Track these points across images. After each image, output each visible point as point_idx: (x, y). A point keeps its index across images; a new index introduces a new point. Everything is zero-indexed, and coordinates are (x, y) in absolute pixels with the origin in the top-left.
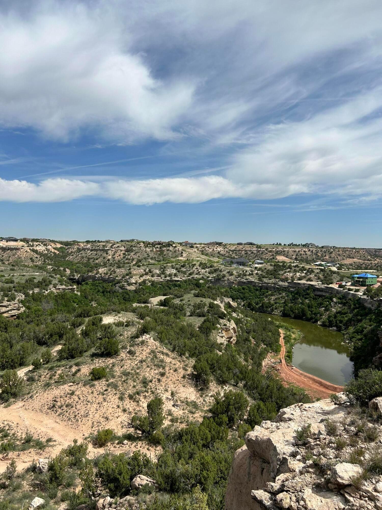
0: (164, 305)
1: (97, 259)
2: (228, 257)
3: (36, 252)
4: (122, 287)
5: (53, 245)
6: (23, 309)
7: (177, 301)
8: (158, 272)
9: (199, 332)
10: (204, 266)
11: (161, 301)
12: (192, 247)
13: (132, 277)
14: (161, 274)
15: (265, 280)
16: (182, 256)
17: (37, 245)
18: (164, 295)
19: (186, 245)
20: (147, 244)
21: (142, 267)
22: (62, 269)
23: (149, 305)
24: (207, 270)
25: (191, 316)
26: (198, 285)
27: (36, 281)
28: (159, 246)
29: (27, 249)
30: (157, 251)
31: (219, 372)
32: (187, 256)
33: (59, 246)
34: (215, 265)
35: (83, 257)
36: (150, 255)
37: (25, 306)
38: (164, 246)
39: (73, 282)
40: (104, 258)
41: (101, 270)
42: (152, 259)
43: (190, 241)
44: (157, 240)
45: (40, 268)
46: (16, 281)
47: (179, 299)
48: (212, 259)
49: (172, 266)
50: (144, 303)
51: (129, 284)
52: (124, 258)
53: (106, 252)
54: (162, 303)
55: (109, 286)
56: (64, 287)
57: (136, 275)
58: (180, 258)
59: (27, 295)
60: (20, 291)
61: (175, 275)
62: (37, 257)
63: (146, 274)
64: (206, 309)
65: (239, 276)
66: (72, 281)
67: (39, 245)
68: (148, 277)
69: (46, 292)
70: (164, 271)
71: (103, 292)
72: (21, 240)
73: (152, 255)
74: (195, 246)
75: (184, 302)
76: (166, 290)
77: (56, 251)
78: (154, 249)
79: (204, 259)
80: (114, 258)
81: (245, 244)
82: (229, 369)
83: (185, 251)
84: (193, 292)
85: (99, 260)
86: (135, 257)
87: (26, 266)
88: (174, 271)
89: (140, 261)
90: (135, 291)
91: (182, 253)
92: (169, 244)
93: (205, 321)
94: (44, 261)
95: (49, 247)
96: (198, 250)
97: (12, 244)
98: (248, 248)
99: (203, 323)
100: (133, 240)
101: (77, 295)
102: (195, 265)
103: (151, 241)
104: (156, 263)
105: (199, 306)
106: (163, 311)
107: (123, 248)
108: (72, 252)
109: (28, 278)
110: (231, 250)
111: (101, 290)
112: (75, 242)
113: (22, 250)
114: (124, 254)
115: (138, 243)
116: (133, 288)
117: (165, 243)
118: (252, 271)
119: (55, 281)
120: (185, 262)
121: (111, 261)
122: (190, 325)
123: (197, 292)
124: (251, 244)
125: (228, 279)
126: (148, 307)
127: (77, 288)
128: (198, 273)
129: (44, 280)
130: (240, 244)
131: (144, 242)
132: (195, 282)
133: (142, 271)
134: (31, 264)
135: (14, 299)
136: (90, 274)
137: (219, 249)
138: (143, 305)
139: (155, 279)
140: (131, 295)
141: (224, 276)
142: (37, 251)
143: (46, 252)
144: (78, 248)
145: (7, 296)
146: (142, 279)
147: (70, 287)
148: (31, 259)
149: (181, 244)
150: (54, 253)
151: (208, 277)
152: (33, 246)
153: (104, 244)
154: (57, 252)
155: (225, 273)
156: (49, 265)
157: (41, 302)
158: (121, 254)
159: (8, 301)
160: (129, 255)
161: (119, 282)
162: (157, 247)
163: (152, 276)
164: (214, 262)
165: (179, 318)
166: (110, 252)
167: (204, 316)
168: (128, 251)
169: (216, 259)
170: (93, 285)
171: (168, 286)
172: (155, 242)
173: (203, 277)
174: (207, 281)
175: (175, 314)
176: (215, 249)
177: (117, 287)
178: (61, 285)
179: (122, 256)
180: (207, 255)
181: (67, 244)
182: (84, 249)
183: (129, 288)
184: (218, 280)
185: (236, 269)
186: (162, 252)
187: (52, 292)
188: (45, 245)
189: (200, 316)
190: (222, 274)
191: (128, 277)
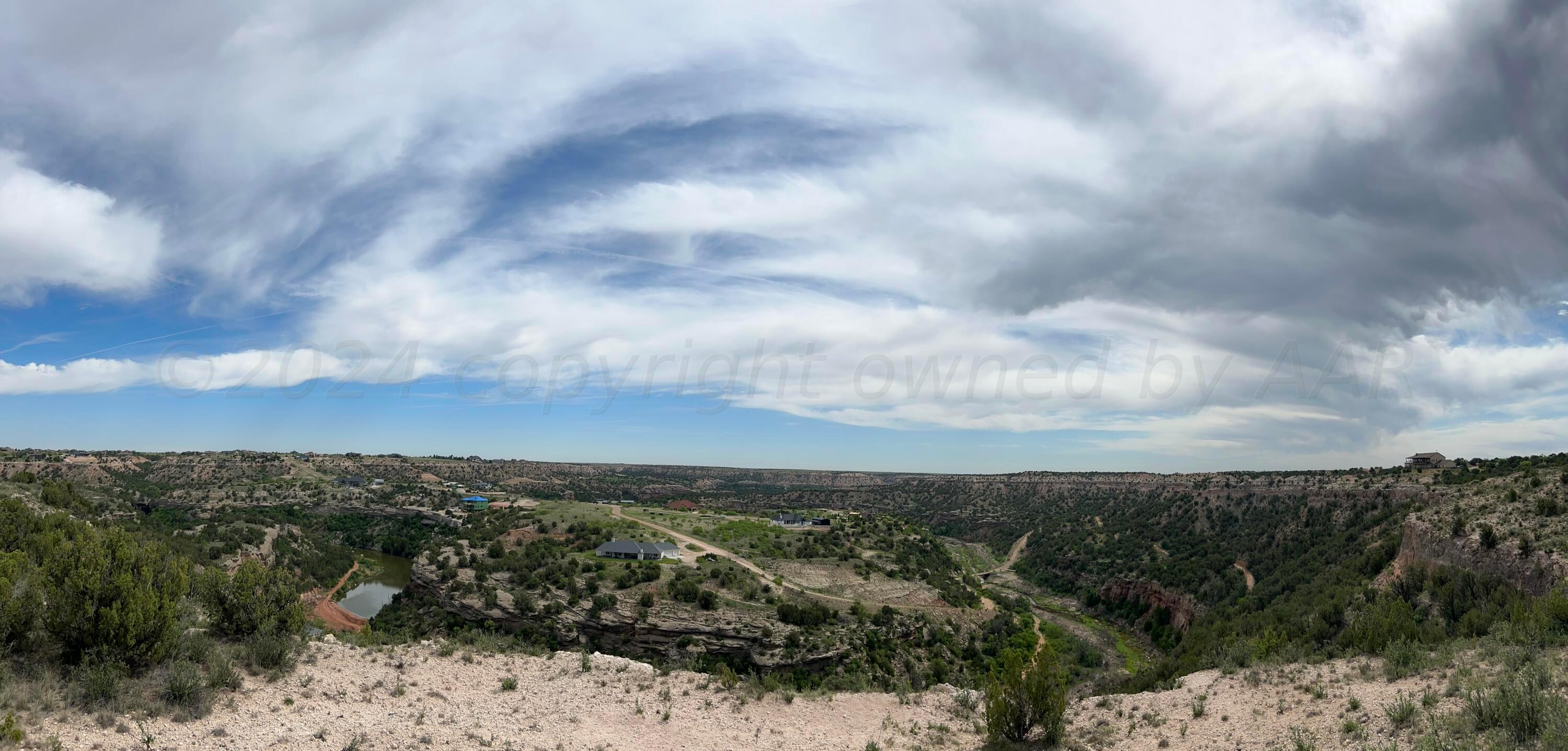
1: (179, 479)
3: (108, 470)
4: (195, 515)
5: (135, 460)
8: (244, 494)
10: (307, 486)
12: (307, 461)
13: (207, 502)
14: (246, 497)
15: (373, 506)
16: (289, 473)
17: (112, 461)
19: (294, 457)
20: (245, 457)
21: (225, 489)
22: (131, 491)
24: (309, 492)
26: (290, 513)
28: (260, 460)
29: (98, 465)
30: (258, 467)
32: (294, 473)
33: (142, 459)
34: (323, 485)
35: (163, 476)
36: (246, 472)
38: (268, 460)
40: (188, 477)
41: (175, 494)
42: (247, 477)
44: (261, 450)
49: (265, 487)
51: (202, 510)
52: (213, 476)
53: (193, 468)
55: (179, 514)
56: (122, 513)
57: (214, 499)
58: (283, 476)
61: (264, 499)
62: (106, 477)
63: (228, 497)
65: (343, 500)
67: (115, 460)
68: (230, 502)
69: (99, 519)
70: (252, 493)
71: (172, 521)
72: (94, 454)
77: (136, 467)
78: (254, 464)
79: (313, 476)
80: (200, 477)
83: (294, 466)
85: (182, 480)
86: (225, 474)
87: (91, 489)
88: (265, 494)
90: (210, 522)
91: (290, 469)
92: (275, 456)
94: (115, 482)
95: (128, 463)
96: (314, 465)
97: (80, 460)
100: (229, 452)
103: (252, 451)
104: (251, 482)
107: (213, 464)
108: (155, 468)
110: (365, 466)
111: (171, 519)
113: (89, 468)
114: (214, 471)
115: (236, 454)
116: (207, 516)
117: (269, 454)
119: (113, 506)
120: (287, 481)
121: (193, 481)
125: (329, 504)
127: (138, 515)
128: (295, 497)
131: (241, 454)
132: (287, 508)
133: (223, 493)
136: (162, 498)
137: (346, 464)
139: (238, 504)
141: (326, 500)
142: (110, 468)
143: (123, 469)
146: (221, 504)
147: (129, 514)
148: (99, 479)
149: (287, 455)
150: (133, 470)
151: (306, 502)
152: (106, 462)
153: (193, 457)
154: (138, 469)
155: (328, 495)
158: (210, 472)
160: (219, 472)
161: (192, 508)
162: (258, 462)
163: (235, 501)
166: (196, 469)
168: (220, 467)
170: (163, 512)
172: (257, 453)
173: (299, 502)
174: (302, 507)
176: (342, 464)
177: (189, 515)
179: (211, 473)
181: (152, 457)
182: (168, 465)
183: (202, 516)
184: (317, 505)
186: (262, 467)
188: (122, 460)
190: (324, 497)
191: (203, 501)
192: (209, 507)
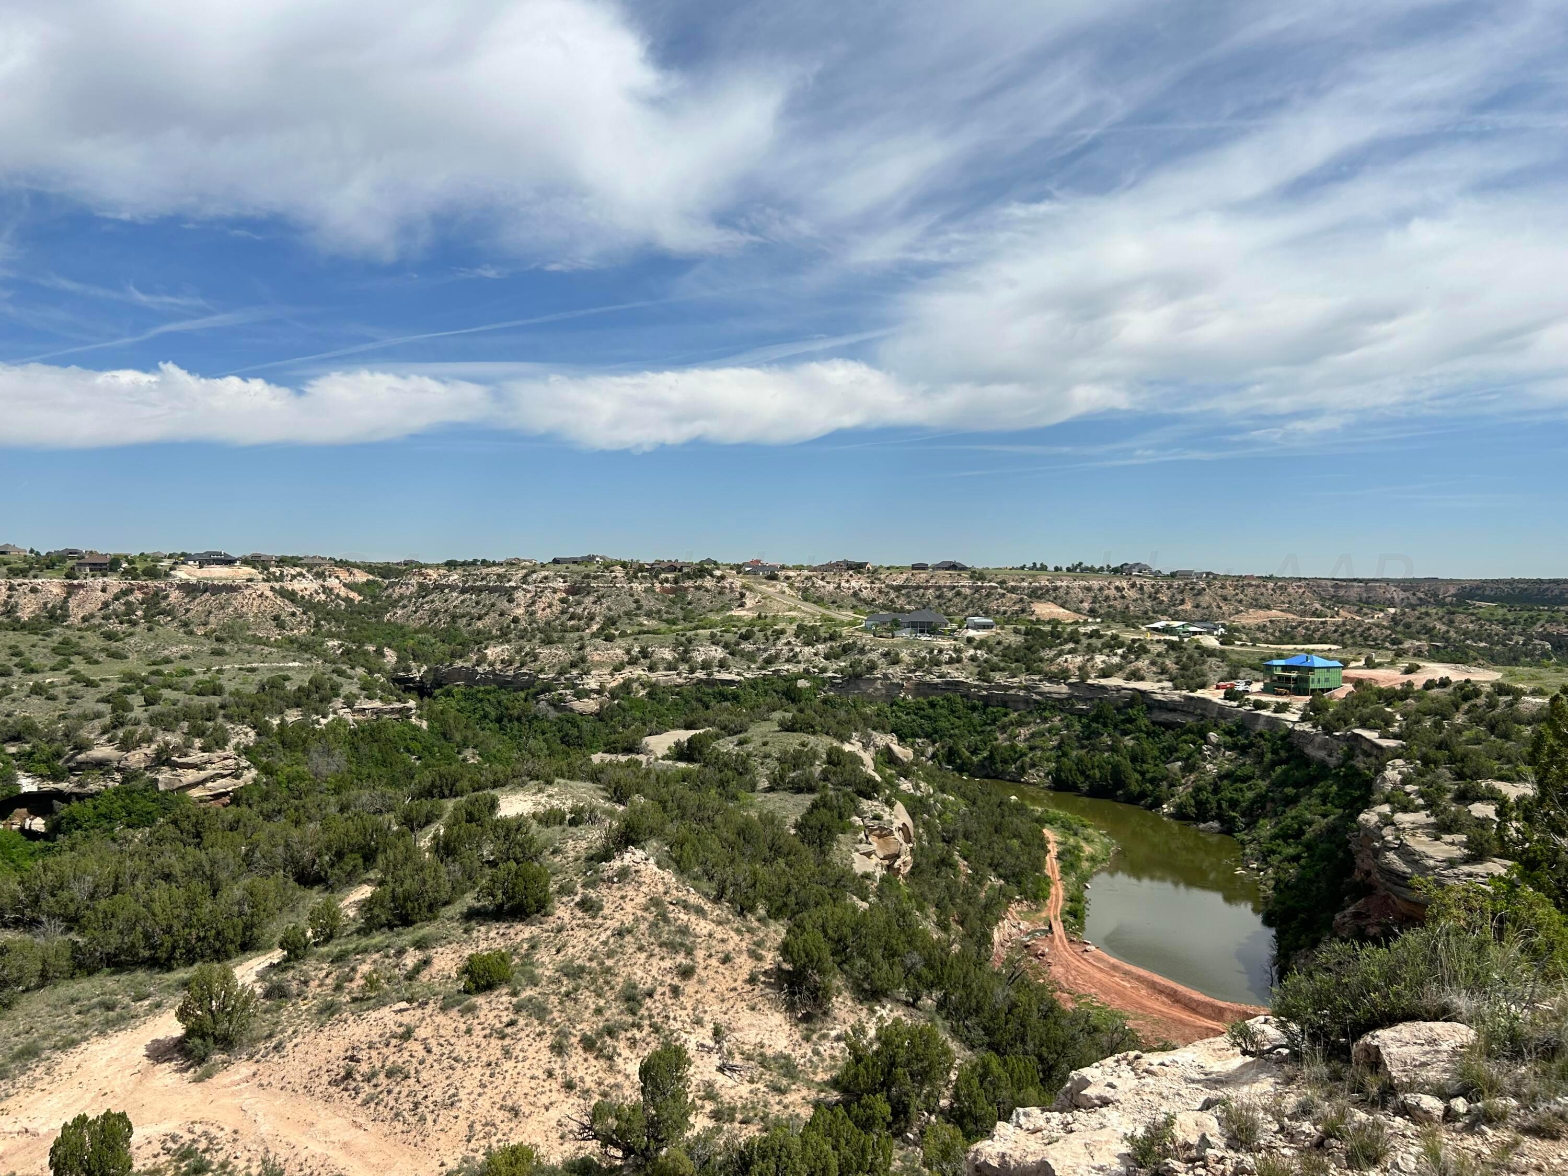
0: (690, 759)
1: (480, 618)
2: (884, 607)
3: (291, 596)
4: (557, 704)
5: (344, 575)
6: (250, 775)
7: (727, 746)
8: (668, 655)
9: (797, 842)
10: (808, 635)
11: (678, 744)
12: (773, 577)
13: (588, 673)
14: (677, 660)
15: (999, 678)
16: (742, 605)
17: (293, 577)
18: (688, 727)
19: (755, 573)
20: (634, 571)
21: (619, 641)
22: (371, 648)
23: (642, 758)
24: (821, 647)
25: (771, 789)
26: (791, 695)
27: (290, 687)
28: (670, 576)
29: (265, 588)
30: (664, 590)
31: (860, 962)
32: (759, 606)
33: (361, 577)
34: (845, 631)
35: (436, 613)
36: (643, 602)
37: (255, 764)
38: (688, 576)
39: (407, 690)
40: (500, 614)
41: (490, 652)
42: (649, 615)
43: (768, 560)
44: (667, 556)
45: (303, 647)
46: (229, 686)
47: (735, 739)
48: (833, 614)
50: (628, 750)
51: (581, 694)
52: (563, 612)
53: (509, 595)
54: (682, 753)
55: (516, 701)
57: (600, 665)
58: (737, 612)
59: (262, 730)
60: (242, 719)
61: (723, 665)
62: (295, 616)
63: (633, 662)
64: (818, 768)
65: (921, 666)
66: (405, 685)
67: (302, 575)
68: (638, 672)
69: (323, 721)
70: (686, 652)
71: (499, 720)
72: (246, 562)
73: (649, 603)
74: (782, 574)
75: (750, 747)
76: (693, 710)
77: (353, 595)
78: (657, 585)
79: (810, 614)
80: (533, 613)
81: (936, 567)
82: (891, 953)
83: (751, 590)
84: (777, 715)
85: (487, 620)
86: (597, 609)
87: (258, 641)
88: (718, 653)
89: (611, 621)
90: (599, 716)
91: (742, 595)
92: (701, 571)
93: (815, 806)
94: (317, 626)
95: (332, 582)
96: (791, 586)
97: (218, 573)
98: (944, 579)
99: (810, 812)
100: (590, 559)
101: (418, 729)
102: (783, 632)
103: (647, 559)
104: (663, 626)
105: (797, 760)
106: (685, 777)
107: (560, 584)
108: (402, 597)
109: (265, 677)
110: (892, 587)
111: (493, 714)
112: (411, 567)
113: (246, 592)
114: (563, 601)
115: (608, 566)
116: (590, 705)
117: (689, 565)
118: (956, 650)
119: (349, 687)
120: (752, 624)
121: (523, 624)
122: (769, 820)
123: (789, 716)
124: (954, 566)
125: (886, 676)
126: (638, 763)
127: (419, 707)
128: (793, 659)
129: (316, 684)
130: (922, 567)
131: (624, 565)
132: (781, 685)
133: (620, 651)
134: (275, 635)
135: (221, 743)
136: (458, 663)
137: (855, 584)
138: (623, 758)
139: (660, 676)
140: (586, 726)
141: (872, 667)
142: (294, 593)
143: (323, 597)
144: (421, 585)
145: (201, 734)
146: (619, 679)
149: (738, 568)
150: (347, 600)
151: (823, 670)
152: (281, 578)
153: (502, 570)
154: (357, 598)
155: (874, 656)
156: (332, 636)
157: (306, 751)
158: (555, 603)
159: (203, 749)
160: (579, 603)
161: (547, 688)
162: (666, 580)
163: (652, 669)
164: (842, 624)
165: (735, 798)
166: (519, 594)
167: (811, 790)
168: (577, 590)
169: (847, 615)
170: (467, 697)
171: (699, 700)
172: (659, 562)
173: (806, 671)
174: (820, 683)
175: (723, 784)
176: (846, 584)
177: (543, 704)
178: (370, 698)
179: (557, 608)
180: (819, 601)
181: (386, 571)
182: (439, 588)
183: (578, 705)
184: (853, 678)
185: (907, 643)
186: (679, 592)
187: (340, 721)
188: (318, 575)
189: (799, 791)
190: (865, 659)
191: (575, 672)
192: (593, 684)
